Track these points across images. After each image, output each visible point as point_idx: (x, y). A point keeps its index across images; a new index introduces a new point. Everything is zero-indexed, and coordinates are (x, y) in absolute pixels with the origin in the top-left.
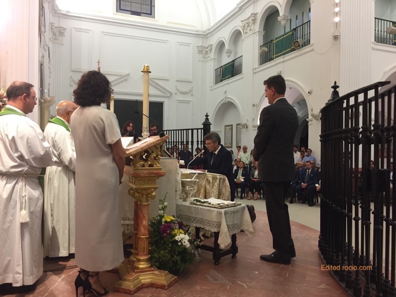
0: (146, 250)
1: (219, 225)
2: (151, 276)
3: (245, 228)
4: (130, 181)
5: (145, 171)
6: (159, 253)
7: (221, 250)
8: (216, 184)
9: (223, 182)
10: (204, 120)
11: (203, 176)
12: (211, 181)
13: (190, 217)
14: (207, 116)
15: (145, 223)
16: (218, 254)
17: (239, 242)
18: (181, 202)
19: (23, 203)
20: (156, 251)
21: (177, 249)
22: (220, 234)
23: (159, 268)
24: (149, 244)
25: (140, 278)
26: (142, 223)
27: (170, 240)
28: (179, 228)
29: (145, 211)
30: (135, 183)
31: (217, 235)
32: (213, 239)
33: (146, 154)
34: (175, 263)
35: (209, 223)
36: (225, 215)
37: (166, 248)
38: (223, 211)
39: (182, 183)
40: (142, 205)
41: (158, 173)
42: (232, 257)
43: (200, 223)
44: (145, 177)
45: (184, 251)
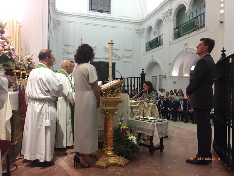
0: (111, 145)
1: (153, 132)
2: (114, 159)
3: (168, 134)
4: (102, 105)
5: (112, 99)
6: (119, 147)
7: (154, 147)
8: (150, 109)
9: (154, 108)
10: (141, 72)
11: (142, 104)
12: (147, 107)
13: (136, 127)
14: (143, 70)
15: (111, 129)
16: (152, 149)
17: (164, 143)
18: (130, 119)
19: (47, 115)
20: (117, 146)
21: (129, 145)
23: (119, 155)
24: (113, 142)
25: (109, 160)
26: (109, 129)
27: (125, 139)
28: (130, 133)
29: (111, 122)
30: (105, 106)
31: (152, 138)
32: (149, 141)
33: (111, 90)
34: (128, 152)
35: (147, 130)
36: (157, 126)
37: (123, 144)
38: (155, 123)
39: (131, 108)
40: (110, 119)
41: (119, 101)
42: (160, 151)
43: (142, 131)
44: (111, 103)
45: (133, 146)
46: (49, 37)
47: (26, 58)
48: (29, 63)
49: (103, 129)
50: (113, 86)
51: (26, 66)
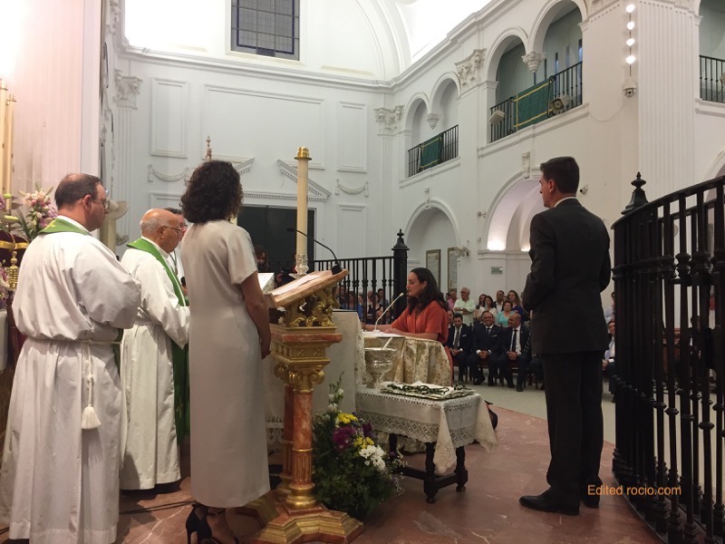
0: (307, 475)
1: (435, 430)
2: (317, 522)
3: (481, 436)
4: (277, 351)
5: (307, 333)
6: (331, 480)
7: (438, 476)
8: (423, 357)
9: (436, 354)
10: (394, 242)
11: (400, 343)
12: (415, 352)
13: (382, 415)
14: (400, 234)
15: (306, 425)
16: (432, 483)
17: (467, 464)
18: (364, 390)
20: (325, 477)
21: (363, 473)
22: (436, 447)
23: (330, 507)
24: (312, 463)
26: (300, 425)
27: (350, 457)
28: (366, 436)
29: (305, 403)
30: (288, 355)
31: (430, 449)
32: (424, 458)
33: (305, 304)
34: (360, 498)
35: (417, 426)
36: (446, 411)
37: (343, 471)
38: (442, 404)
39: (366, 356)
40: (301, 394)
41: (330, 337)
42: (457, 488)
43: (401, 427)
44: (306, 343)
45: (374, 476)
46: (104, 131)
47: (31, 199)
48: (40, 215)
49: (281, 425)
50: (312, 291)
51: (28, 225)
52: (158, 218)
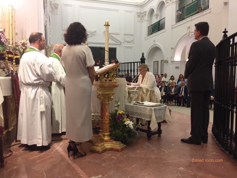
0: (108, 130)
1: (151, 117)
2: (111, 144)
3: (166, 119)
5: (107, 84)
6: (115, 132)
7: (152, 132)
8: (148, 94)
9: (153, 93)
10: (141, 57)
12: (145, 92)
13: (133, 112)
14: (143, 54)
15: (107, 114)
16: (150, 134)
17: (162, 128)
18: (128, 104)
19: (41, 100)
20: (114, 131)
21: (126, 129)
22: (151, 122)
23: (115, 140)
24: (109, 126)
25: (105, 145)
26: (105, 114)
27: (122, 124)
28: (127, 118)
29: (107, 107)
31: (149, 122)
32: (147, 126)
33: (107, 75)
34: (125, 137)
35: (145, 115)
36: (154, 111)
37: (119, 129)
38: (153, 108)
39: (128, 92)
40: (105, 104)
41: (115, 85)
42: (158, 136)
43: (139, 115)
44: (107, 87)
45: (129, 131)
46: (46, 21)
47: (21, 42)
48: (24, 48)
50: (108, 69)
51: (21, 51)
52: (59, 47)
